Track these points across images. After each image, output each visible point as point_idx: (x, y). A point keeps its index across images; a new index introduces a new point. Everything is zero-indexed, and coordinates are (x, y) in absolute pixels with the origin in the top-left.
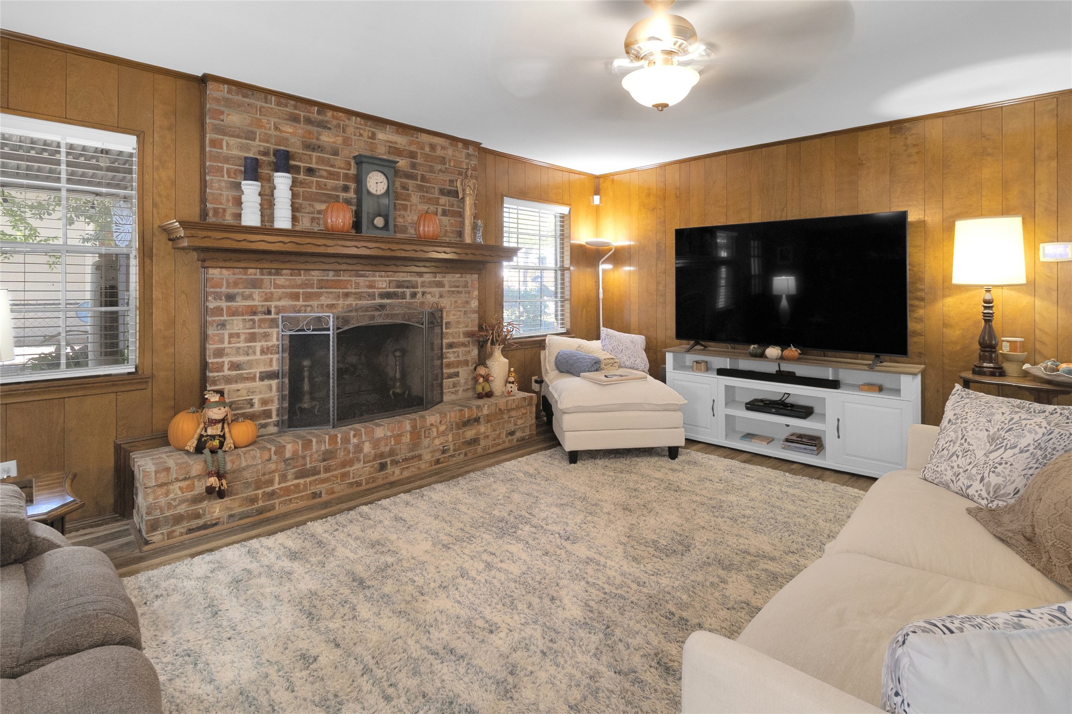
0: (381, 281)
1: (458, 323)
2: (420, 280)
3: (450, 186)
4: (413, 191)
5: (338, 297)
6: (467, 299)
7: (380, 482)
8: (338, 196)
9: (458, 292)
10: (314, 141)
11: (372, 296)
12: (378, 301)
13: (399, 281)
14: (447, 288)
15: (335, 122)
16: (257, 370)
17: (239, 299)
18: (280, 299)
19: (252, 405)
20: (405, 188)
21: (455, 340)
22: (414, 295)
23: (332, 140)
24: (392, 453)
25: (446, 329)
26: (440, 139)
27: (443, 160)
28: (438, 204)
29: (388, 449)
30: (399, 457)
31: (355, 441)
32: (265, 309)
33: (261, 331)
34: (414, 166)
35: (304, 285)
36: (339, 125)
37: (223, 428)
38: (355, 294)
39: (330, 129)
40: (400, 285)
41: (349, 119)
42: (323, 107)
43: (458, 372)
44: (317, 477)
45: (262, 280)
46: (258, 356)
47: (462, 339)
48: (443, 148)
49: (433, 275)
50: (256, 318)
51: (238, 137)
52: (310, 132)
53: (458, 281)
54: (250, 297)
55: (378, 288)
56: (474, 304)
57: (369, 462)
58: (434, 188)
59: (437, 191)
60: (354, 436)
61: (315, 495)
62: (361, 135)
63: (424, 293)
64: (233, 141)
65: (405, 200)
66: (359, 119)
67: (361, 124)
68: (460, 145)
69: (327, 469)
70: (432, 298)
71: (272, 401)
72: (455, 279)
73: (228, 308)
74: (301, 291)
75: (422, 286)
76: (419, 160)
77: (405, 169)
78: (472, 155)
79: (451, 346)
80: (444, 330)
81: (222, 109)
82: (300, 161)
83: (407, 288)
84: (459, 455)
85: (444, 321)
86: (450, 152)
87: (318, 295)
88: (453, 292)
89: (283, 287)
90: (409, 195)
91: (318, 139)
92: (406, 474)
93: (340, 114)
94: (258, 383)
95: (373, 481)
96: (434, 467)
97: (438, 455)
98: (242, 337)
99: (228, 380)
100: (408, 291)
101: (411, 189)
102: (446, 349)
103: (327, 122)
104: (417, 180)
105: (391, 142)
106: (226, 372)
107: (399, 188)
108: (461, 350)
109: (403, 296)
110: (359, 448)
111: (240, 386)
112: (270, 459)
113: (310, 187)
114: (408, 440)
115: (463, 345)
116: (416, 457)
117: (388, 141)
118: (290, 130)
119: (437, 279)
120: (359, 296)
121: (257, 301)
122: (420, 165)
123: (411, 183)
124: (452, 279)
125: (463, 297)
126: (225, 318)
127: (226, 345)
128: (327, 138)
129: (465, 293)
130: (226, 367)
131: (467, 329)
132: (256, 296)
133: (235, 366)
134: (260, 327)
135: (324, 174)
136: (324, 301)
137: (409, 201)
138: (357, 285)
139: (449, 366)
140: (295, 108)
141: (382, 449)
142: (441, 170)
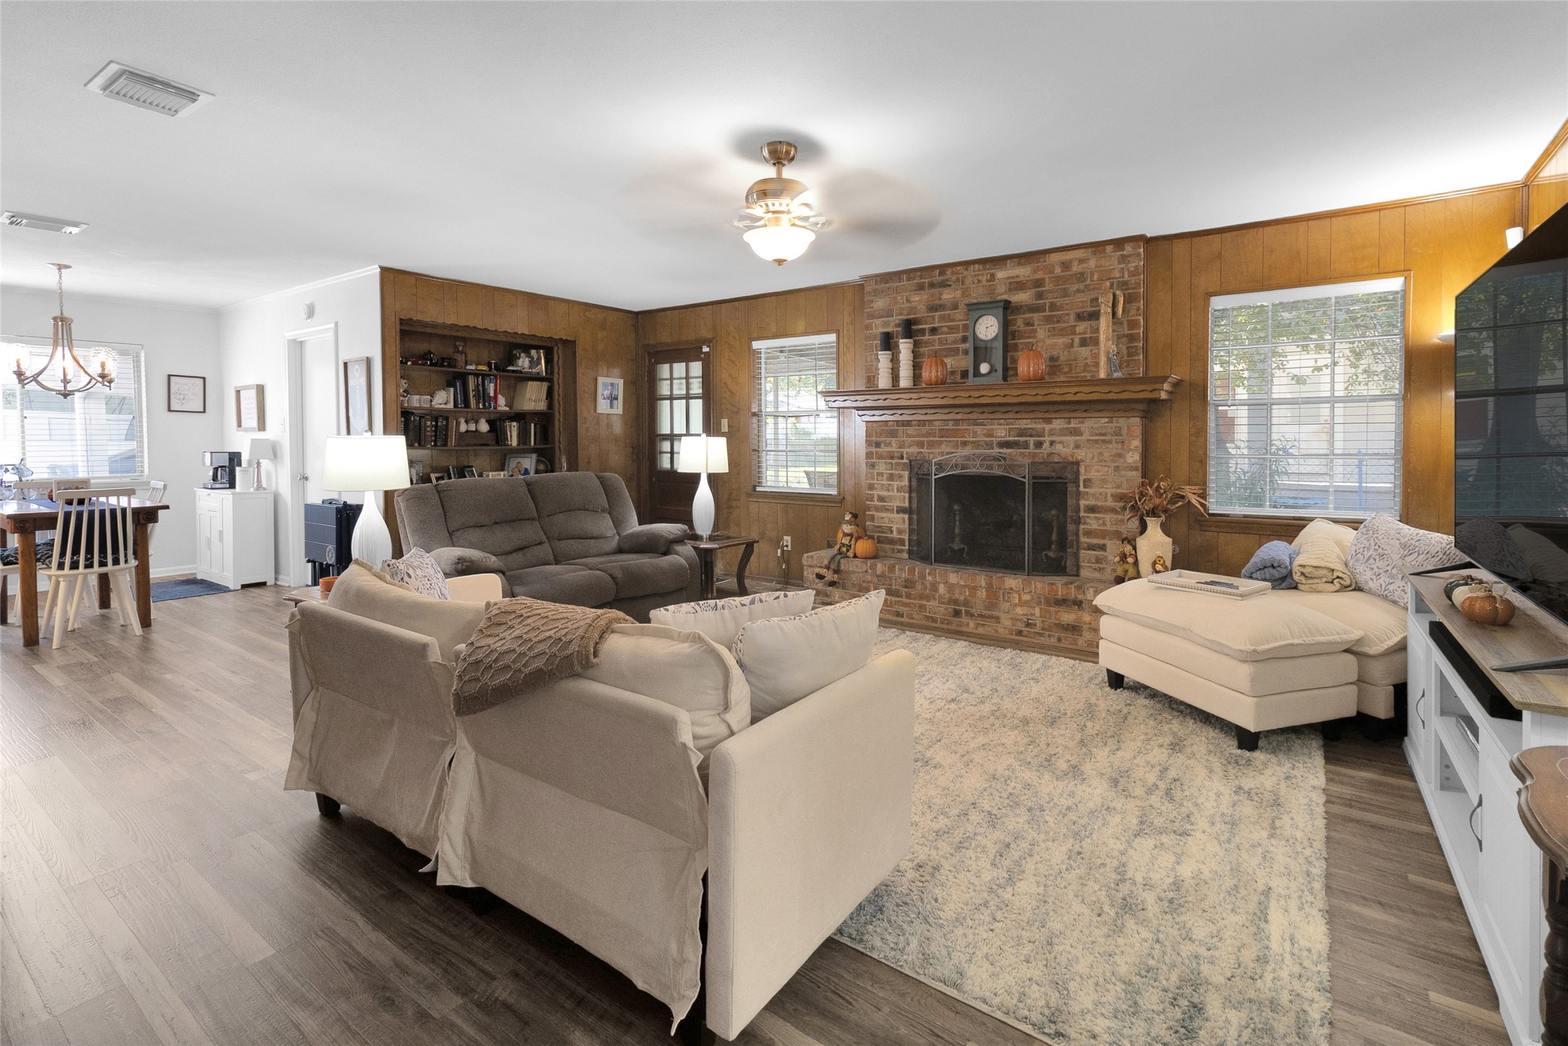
0: (1000, 429)
1: (1104, 481)
2: (1047, 427)
3: (1092, 306)
4: (1039, 325)
5: (956, 446)
6: (1119, 451)
7: (953, 627)
8: (958, 348)
9: (1104, 441)
10: (936, 302)
11: (990, 445)
12: (996, 451)
13: (1020, 429)
14: (1086, 436)
15: (954, 278)
16: (896, 504)
17: (882, 446)
18: (910, 446)
19: (892, 532)
20: (1029, 324)
21: (1099, 504)
22: (1039, 445)
23: (952, 296)
24: (966, 603)
25: (1085, 487)
26: (1077, 251)
27: (1081, 277)
28: (1074, 333)
29: (962, 598)
30: (974, 610)
31: (929, 578)
32: (899, 455)
33: (897, 472)
34: (1040, 296)
35: (928, 435)
36: (958, 278)
37: (851, 540)
38: (972, 442)
39: (950, 285)
40: (1022, 433)
41: (967, 270)
42: (943, 268)
43: (1104, 545)
44: (900, 599)
45: (897, 430)
46: (895, 493)
47: (1110, 503)
48: (1081, 261)
49: (1066, 420)
50: (894, 462)
51: (882, 317)
52: (933, 295)
53: (1105, 427)
54: (889, 444)
55: (996, 437)
56: (1134, 457)
57: (944, 603)
58: (1068, 314)
59: (1072, 317)
60: (929, 574)
61: (898, 614)
62: (979, 281)
63: (1052, 443)
64: (878, 322)
65: (1029, 337)
66: (977, 266)
67: (979, 270)
68: (1109, 248)
69: (908, 596)
70: (1064, 448)
71: (905, 532)
72: (1098, 425)
73: (877, 452)
74: (925, 439)
75: (1051, 434)
76: (1048, 286)
77: (1030, 302)
78: (1130, 256)
79: (1092, 509)
80: (1081, 488)
81: (872, 298)
82: (926, 324)
83: (1031, 436)
84: (1049, 636)
85: (1082, 478)
86: (1092, 263)
87: (940, 443)
88: (1096, 441)
89: (913, 436)
90: (1035, 331)
91: (940, 299)
92: (980, 630)
93: (958, 268)
94: (895, 515)
95: (948, 624)
96: (1014, 637)
97: (1020, 626)
98: (885, 476)
99: (877, 509)
100: (1032, 440)
101: (1036, 323)
102: (1085, 512)
103: (947, 280)
104: (1044, 311)
105: (1012, 277)
106: (876, 503)
107: (1022, 326)
108: (1108, 517)
109: (1026, 445)
110: (934, 588)
111: (884, 515)
112: (867, 572)
113: (933, 345)
114: (984, 597)
115: (1113, 510)
116: (993, 618)
117: (1008, 278)
118: (917, 299)
119: (1072, 425)
120: (976, 445)
121: (894, 448)
122: (1049, 292)
123: (1036, 317)
124: (1095, 426)
125: (1114, 448)
126: (874, 460)
127: (875, 481)
128: (947, 295)
129: (1117, 443)
130: (876, 498)
131: (1119, 491)
132: (893, 444)
133: (881, 499)
134: (896, 469)
135: (945, 329)
136: (944, 448)
137: (1034, 337)
138: (975, 434)
139: (1089, 533)
140: (921, 277)
141: (957, 596)
142: (1078, 291)
